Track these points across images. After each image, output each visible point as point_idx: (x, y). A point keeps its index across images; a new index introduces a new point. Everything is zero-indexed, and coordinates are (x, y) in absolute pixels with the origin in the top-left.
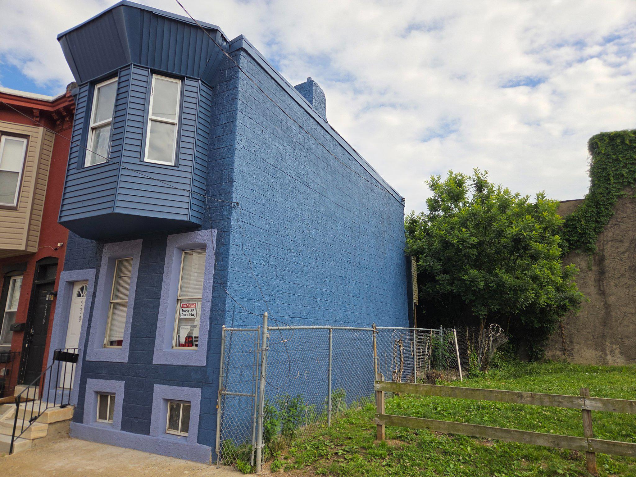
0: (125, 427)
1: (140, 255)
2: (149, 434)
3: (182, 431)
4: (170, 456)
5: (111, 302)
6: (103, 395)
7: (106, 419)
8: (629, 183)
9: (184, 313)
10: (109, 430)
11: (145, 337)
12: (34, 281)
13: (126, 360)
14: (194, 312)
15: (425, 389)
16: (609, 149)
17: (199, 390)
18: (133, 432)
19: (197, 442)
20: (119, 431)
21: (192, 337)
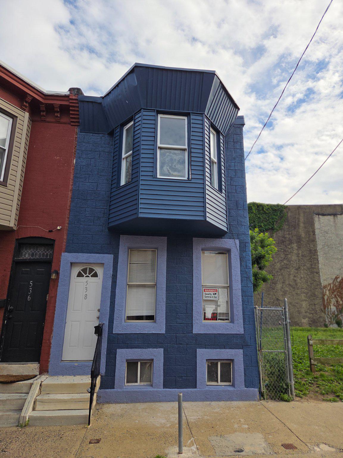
0: (166, 385)
1: (166, 249)
2: (196, 388)
3: (221, 381)
4: (221, 401)
5: (128, 283)
6: (130, 362)
7: (137, 382)
8: (264, 231)
9: (207, 296)
10: (150, 390)
11: (181, 313)
12: (14, 258)
13: (163, 332)
14: (216, 295)
15: (337, 342)
16: (257, 211)
17: (241, 351)
18: (178, 388)
19: (245, 387)
20: (161, 389)
21: (217, 313)
